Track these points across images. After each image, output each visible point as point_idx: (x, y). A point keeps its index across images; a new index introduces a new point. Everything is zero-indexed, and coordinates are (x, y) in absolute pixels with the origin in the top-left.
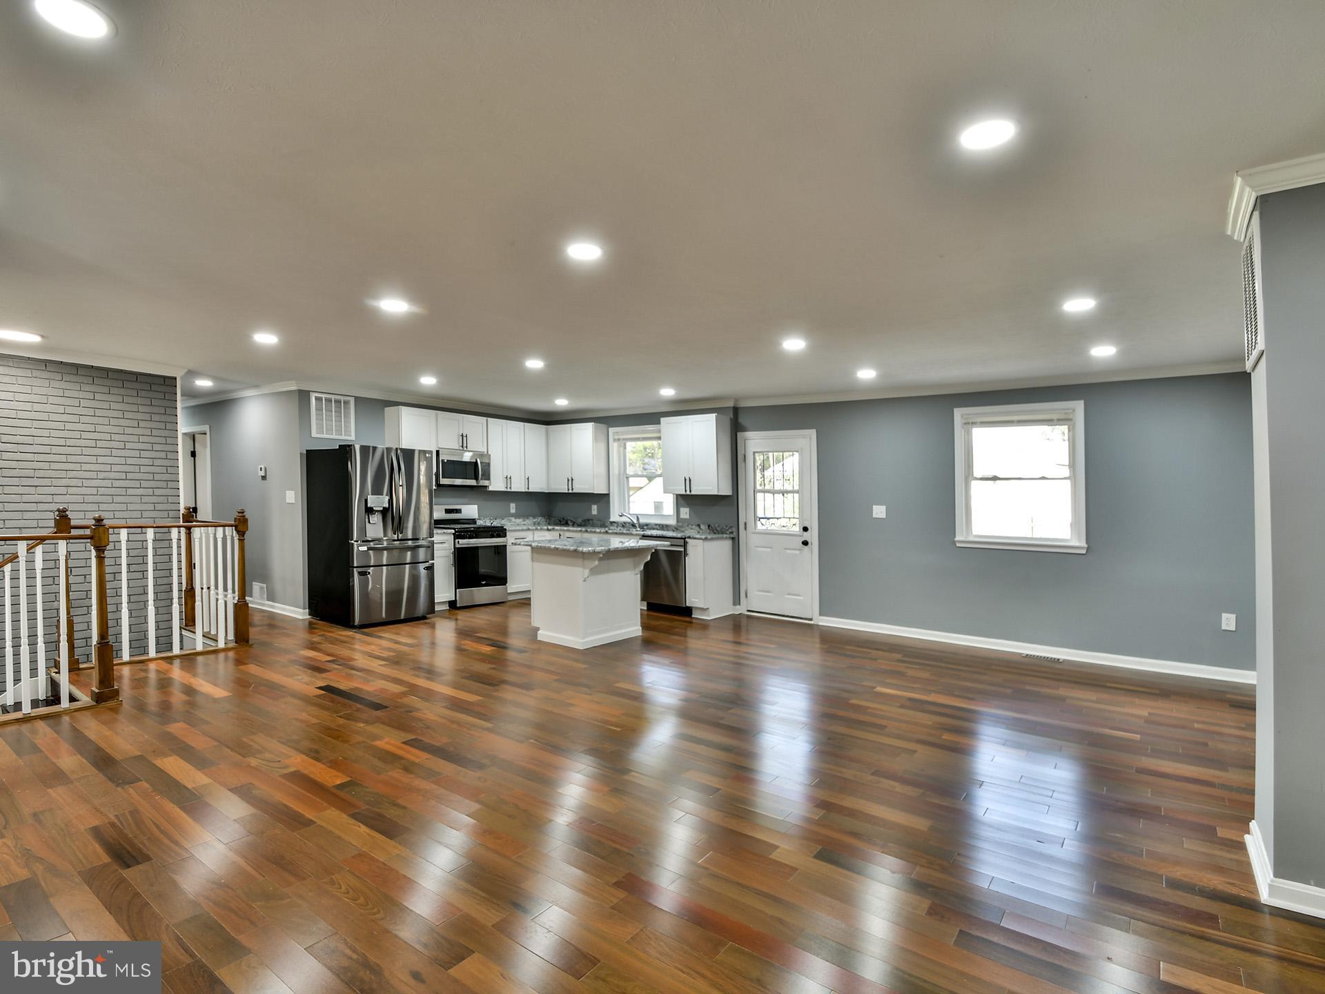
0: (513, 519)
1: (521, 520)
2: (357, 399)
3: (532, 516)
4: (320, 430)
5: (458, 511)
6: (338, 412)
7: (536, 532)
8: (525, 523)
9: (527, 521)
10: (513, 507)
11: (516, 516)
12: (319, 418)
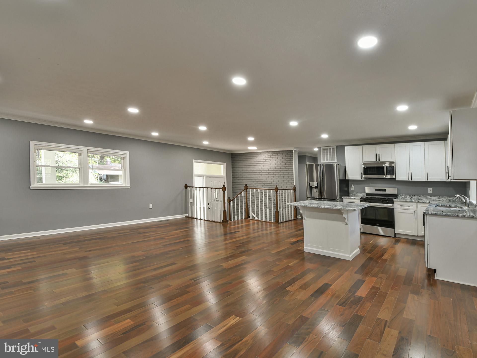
0: (429, 197)
1: (436, 198)
2: (337, 147)
3: (447, 196)
4: (324, 160)
5: (385, 190)
6: (330, 152)
7: (419, 204)
8: (440, 199)
9: (442, 198)
10: (430, 190)
11: (431, 195)
12: (324, 156)
